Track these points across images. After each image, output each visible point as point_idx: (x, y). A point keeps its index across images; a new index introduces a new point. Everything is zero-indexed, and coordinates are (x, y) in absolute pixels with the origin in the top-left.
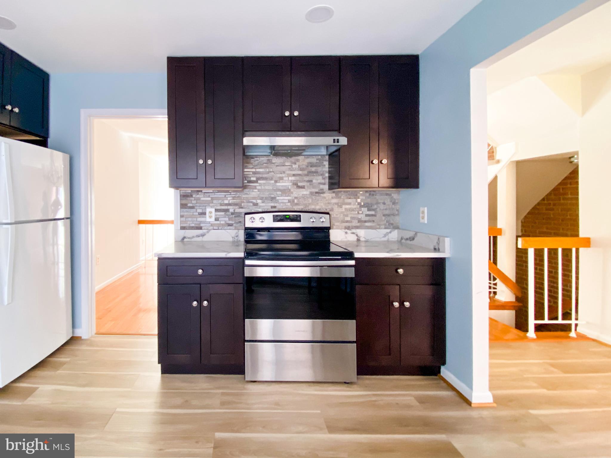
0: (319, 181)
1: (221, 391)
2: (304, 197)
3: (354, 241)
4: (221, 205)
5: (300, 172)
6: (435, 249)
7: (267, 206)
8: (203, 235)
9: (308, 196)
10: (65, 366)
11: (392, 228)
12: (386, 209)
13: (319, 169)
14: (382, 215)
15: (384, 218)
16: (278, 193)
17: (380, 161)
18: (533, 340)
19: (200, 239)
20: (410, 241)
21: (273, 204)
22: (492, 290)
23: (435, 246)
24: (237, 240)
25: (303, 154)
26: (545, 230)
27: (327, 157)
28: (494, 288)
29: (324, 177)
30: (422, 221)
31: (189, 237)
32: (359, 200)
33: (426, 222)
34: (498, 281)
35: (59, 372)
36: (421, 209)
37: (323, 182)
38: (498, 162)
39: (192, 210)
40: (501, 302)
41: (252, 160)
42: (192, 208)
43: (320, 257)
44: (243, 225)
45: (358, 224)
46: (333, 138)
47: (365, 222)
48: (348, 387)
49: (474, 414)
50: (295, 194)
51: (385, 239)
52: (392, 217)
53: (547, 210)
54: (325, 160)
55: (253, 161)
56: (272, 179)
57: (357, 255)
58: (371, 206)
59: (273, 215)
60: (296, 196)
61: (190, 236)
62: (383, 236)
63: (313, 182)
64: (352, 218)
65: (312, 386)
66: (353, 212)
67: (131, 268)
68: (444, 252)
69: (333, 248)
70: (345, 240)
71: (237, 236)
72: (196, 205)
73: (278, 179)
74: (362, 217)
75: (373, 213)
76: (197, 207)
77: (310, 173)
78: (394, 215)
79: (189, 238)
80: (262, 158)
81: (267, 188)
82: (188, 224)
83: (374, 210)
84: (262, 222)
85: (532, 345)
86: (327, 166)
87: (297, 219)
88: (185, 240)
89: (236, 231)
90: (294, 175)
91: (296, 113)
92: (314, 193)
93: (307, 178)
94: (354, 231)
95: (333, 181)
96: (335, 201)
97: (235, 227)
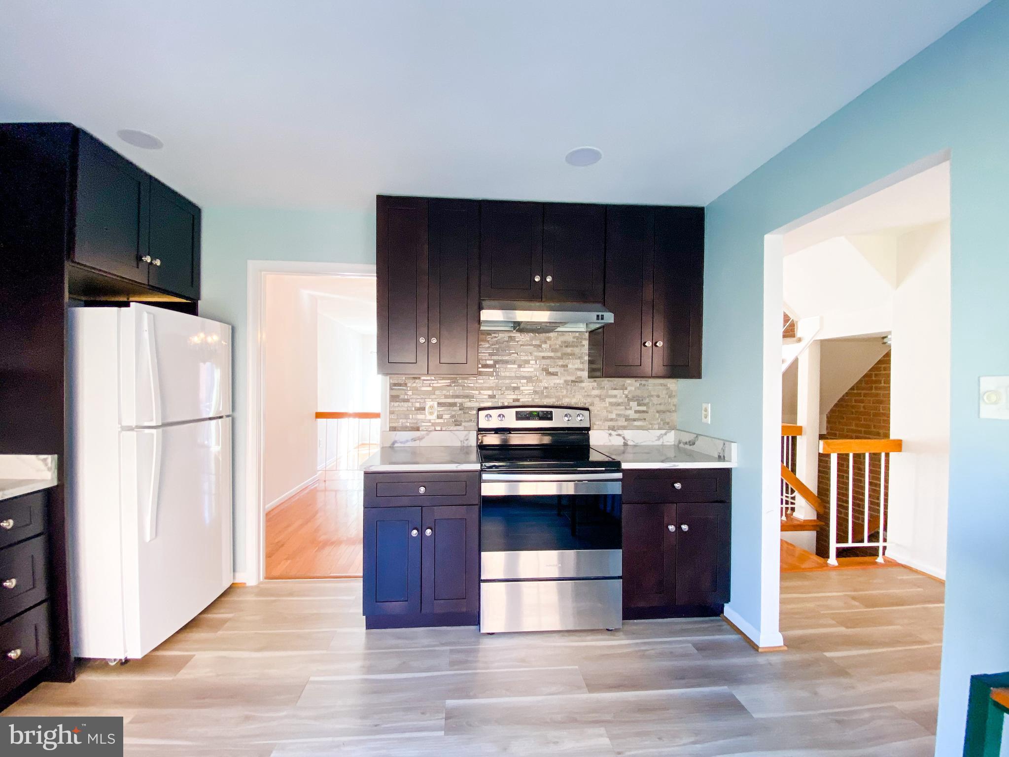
0: (576, 366)
1: (448, 648)
2: (556, 387)
3: (620, 446)
4: (446, 397)
5: (552, 354)
6: (719, 457)
7: (508, 399)
8: (420, 439)
9: (562, 386)
10: (227, 624)
11: (667, 428)
12: (660, 404)
13: (576, 350)
14: (655, 411)
15: (657, 415)
16: (523, 381)
17: (653, 343)
18: (834, 568)
19: (417, 443)
20: (690, 445)
21: (515, 397)
22: (790, 506)
23: (720, 453)
24: (467, 444)
25: (556, 330)
26: (853, 427)
27: (587, 335)
28: (792, 503)
29: (583, 360)
30: (704, 420)
31: (401, 440)
32: (626, 392)
33: (709, 423)
34: (796, 494)
35: (220, 633)
36: (704, 405)
37: (582, 367)
38: (800, 340)
39: (406, 404)
40: (799, 521)
41: (489, 336)
42: (407, 401)
43: (578, 469)
44: (475, 424)
45: (626, 424)
46: (596, 314)
47: (634, 420)
48: (611, 635)
49: (761, 660)
50: (544, 384)
51: (659, 443)
52: (668, 414)
53: (856, 401)
54: (585, 339)
55: (489, 338)
56: (515, 362)
57: (625, 466)
58: (642, 400)
59: (516, 412)
60: (546, 385)
61: (404, 440)
62: (656, 438)
63: (569, 367)
64: (619, 415)
65: (565, 636)
66: (619, 407)
67: (305, 482)
68: (730, 461)
69: (594, 457)
70: (610, 444)
71: (467, 440)
72: (412, 396)
73: (523, 363)
74: (631, 413)
75: (644, 408)
76: (414, 401)
77: (565, 355)
78: (670, 412)
79: (401, 443)
80: (502, 334)
81: (508, 375)
82: (401, 424)
83: (644, 405)
84: (502, 420)
85: (833, 574)
86: (587, 347)
87: (548, 417)
88: (396, 445)
89: (466, 432)
90: (543, 358)
91: (549, 279)
92: (569, 382)
93: (561, 363)
94: (620, 432)
95: (594, 366)
96: (596, 392)
97: (465, 427)
